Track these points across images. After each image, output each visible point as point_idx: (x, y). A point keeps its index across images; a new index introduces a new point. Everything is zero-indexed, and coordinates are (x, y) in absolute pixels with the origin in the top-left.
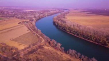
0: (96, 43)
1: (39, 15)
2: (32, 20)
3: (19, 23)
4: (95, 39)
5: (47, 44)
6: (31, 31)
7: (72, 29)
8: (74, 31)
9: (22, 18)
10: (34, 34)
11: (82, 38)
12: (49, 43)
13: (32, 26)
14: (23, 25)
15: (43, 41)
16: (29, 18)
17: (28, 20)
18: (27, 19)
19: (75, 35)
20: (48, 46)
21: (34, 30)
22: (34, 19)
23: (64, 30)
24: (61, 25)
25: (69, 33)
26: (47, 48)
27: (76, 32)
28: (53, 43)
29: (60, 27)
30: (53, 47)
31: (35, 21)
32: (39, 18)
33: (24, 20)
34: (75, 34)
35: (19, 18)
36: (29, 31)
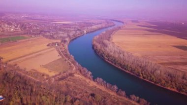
0: (132, 74)
1: (74, 32)
2: (65, 41)
3: (48, 46)
4: (131, 69)
5: (78, 72)
6: (62, 56)
7: (111, 56)
8: (112, 59)
9: (52, 37)
10: (66, 60)
11: (120, 67)
12: (80, 71)
13: (63, 50)
14: (53, 48)
15: (74, 69)
16: (61, 37)
17: (59, 41)
18: (58, 39)
19: (113, 64)
20: (79, 74)
21: (66, 55)
22: (67, 39)
23: (103, 56)
24: (100, 50)
25: (107, 60)
26: (78, 76)
27: (114, 61)
28: (84, 71)
29: (98, 52)
30: (84, 75)
31: (68, 42)
32: (74, 38)
33: (54, 41)
34: (112, 62)
35: (47, 37)
36: (60, 57)
